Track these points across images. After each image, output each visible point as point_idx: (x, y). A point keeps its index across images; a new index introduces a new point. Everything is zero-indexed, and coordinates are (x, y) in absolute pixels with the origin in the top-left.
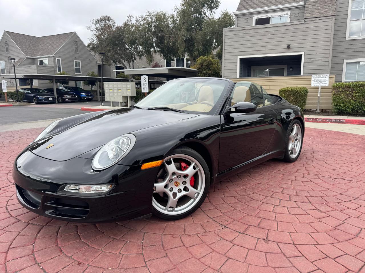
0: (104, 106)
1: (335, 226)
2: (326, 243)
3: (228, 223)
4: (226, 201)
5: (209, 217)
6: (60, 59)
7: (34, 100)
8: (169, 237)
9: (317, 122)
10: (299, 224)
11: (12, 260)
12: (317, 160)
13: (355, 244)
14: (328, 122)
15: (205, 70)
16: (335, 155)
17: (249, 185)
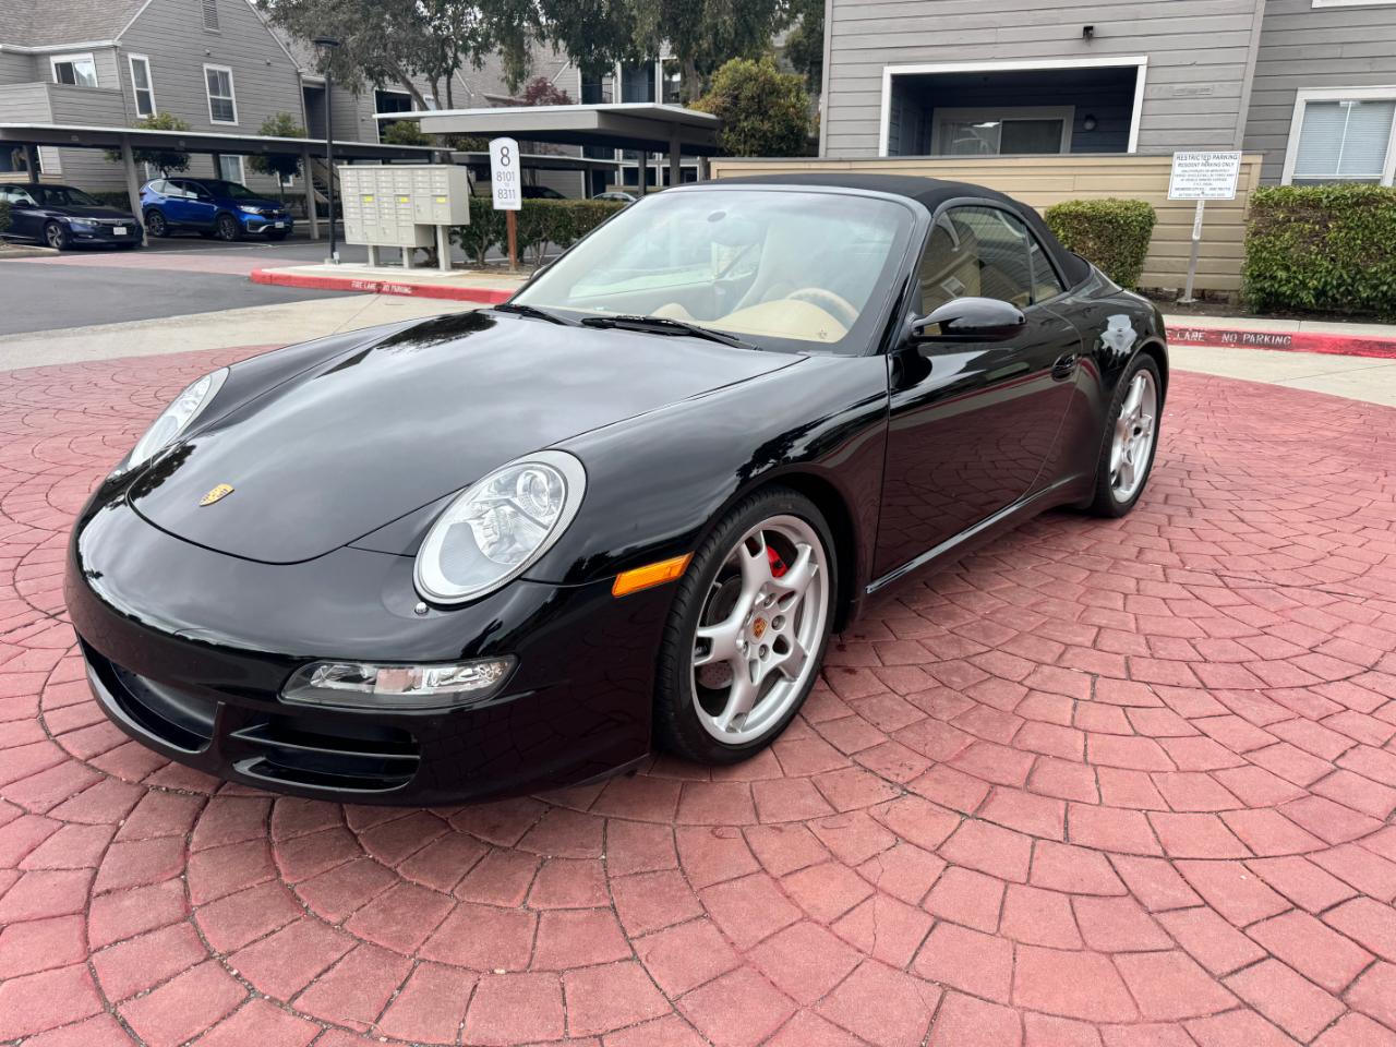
0: (340, 262)
1: (1306, 783)
2: (1284, 851)
3: (913, 775)
4: (890, 685)
5: (839, 750)
6: (145, 58)
7: (49, 235)
8: (702, 836)
9: (1187, 343)
10: (1173, 777)
11: (110, 945)
12: (1205, 507)
13: (1386, 854)
14: (1227, 344)
15: (746, 118)
16: (1270, 487)
17: (967, 616)
